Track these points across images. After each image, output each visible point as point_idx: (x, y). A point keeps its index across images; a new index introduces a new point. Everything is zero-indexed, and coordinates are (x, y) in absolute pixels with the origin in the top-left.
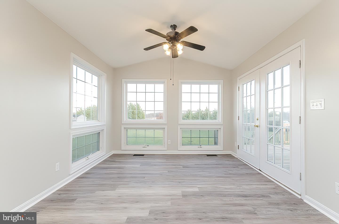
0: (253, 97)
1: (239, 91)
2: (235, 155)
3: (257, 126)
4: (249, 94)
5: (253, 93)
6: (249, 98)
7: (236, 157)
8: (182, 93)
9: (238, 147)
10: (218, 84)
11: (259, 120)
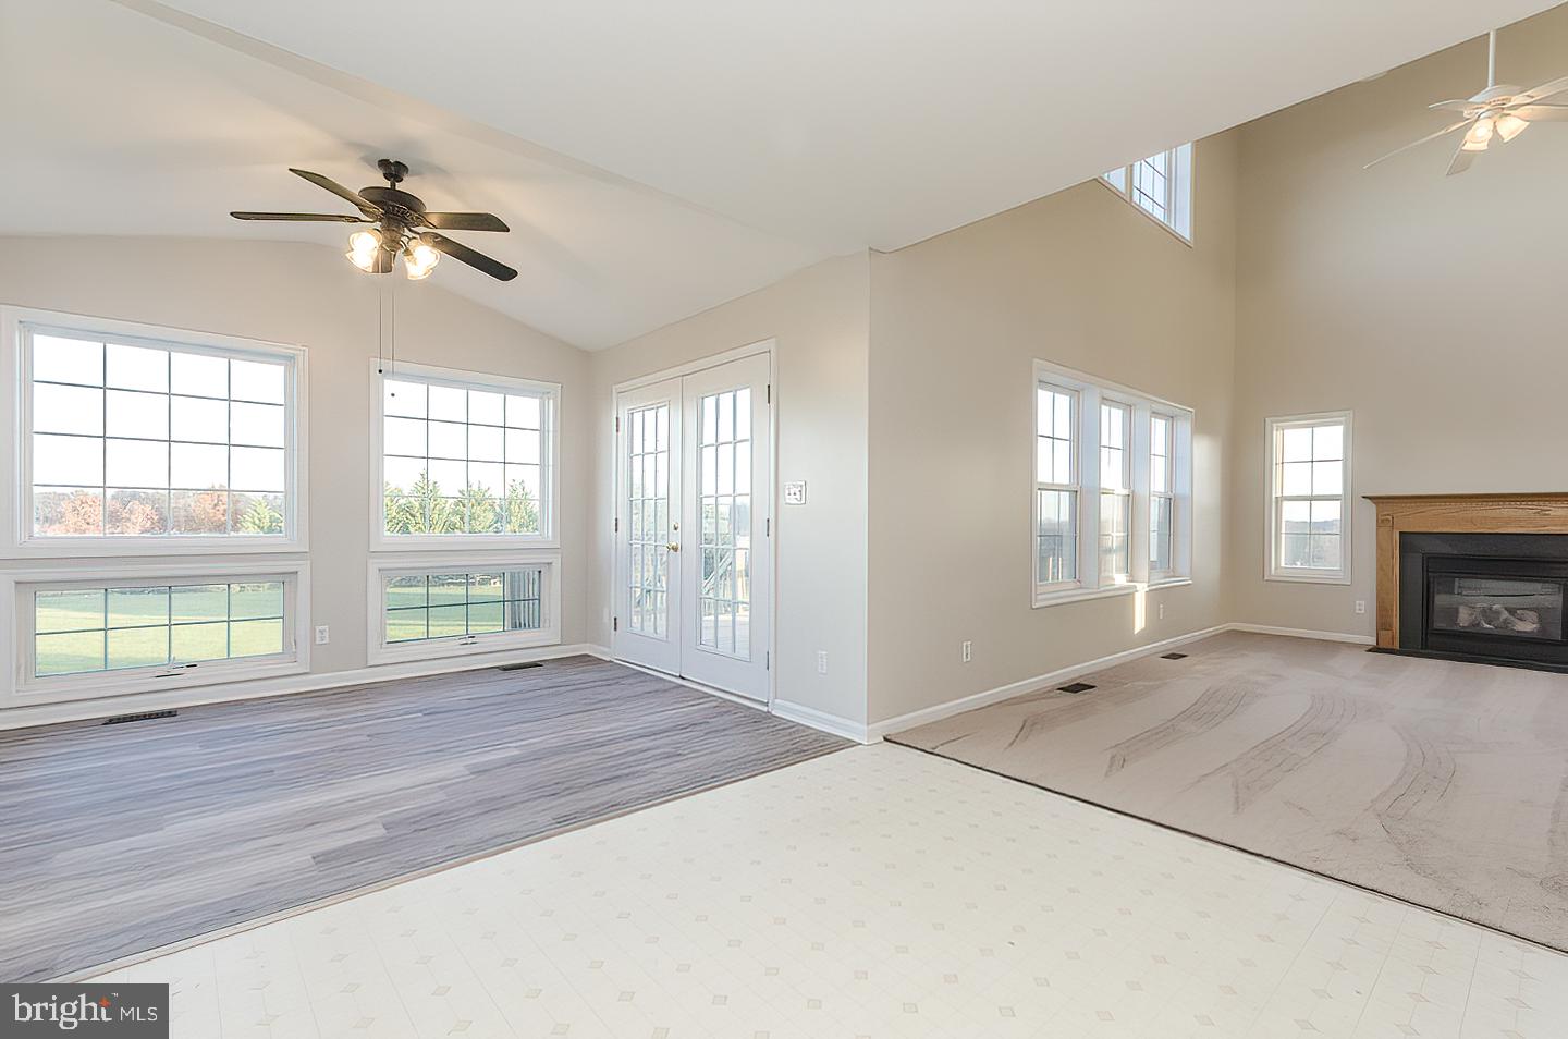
0: (663, 458)
1: (617, 431)
2: (604, 653)
3: (675, 549)
4: (650, 447)
5: (663, 445)
6: (649, 459)
7: (607, 659)
8: (385, 418)
9: (615, 624)
10: (543, 395)
11: (679, 530)
